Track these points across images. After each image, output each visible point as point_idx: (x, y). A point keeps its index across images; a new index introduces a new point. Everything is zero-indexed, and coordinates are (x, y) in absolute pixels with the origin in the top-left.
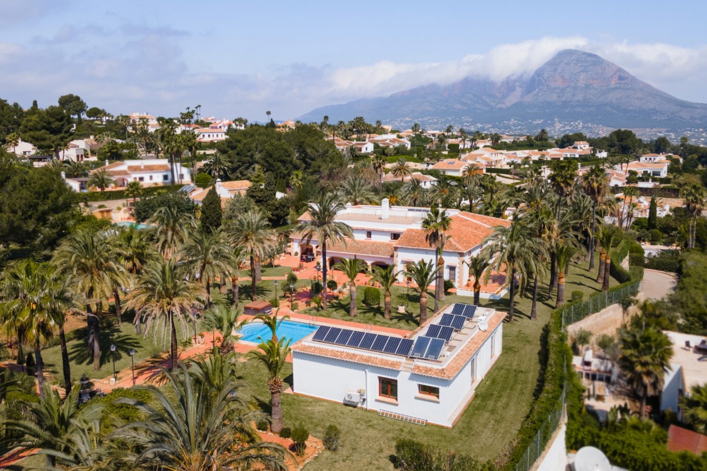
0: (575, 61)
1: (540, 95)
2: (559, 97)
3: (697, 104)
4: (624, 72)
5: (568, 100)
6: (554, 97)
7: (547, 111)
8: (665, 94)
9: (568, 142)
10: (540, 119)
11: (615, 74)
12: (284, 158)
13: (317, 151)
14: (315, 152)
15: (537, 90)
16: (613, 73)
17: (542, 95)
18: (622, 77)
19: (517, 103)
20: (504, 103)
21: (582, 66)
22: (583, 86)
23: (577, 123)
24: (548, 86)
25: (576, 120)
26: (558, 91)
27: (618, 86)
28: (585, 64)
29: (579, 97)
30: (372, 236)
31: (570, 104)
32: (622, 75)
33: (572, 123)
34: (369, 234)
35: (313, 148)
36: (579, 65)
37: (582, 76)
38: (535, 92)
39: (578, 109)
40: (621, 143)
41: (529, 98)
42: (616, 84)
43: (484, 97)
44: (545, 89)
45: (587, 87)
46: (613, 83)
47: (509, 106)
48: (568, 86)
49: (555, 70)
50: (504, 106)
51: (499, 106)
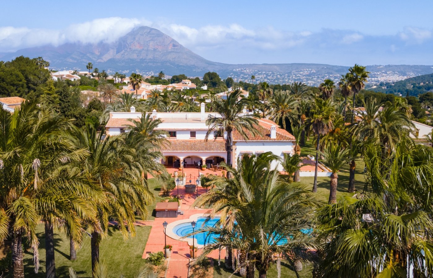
0: (146, 34)
1: (126, 54)
2: (138, 56)
3: (216, 63)
4: (176, 42)
5: (144, 58)
6: (134, 56)
7: (131, 65)
8: (199, 56)
9: (177, 80)
10: (127, 70)
11: (171, 43)
12: (16, 82)
13: (40, 78)
14: (37, 79)
15: (123, 51)
16: (169, 42)
17: (127, 55)
18: (175, 45)
19: (110, 59)
20: (102, 59)
21: (150, 37)
22: (152, 49)
23: (150, 73)
24: (130, 48)
25: (150, 71)
26: (137, 52)
27: (173, 50)
28: (153, 36)
29: (150, 56)
30: (197, 135)
31: (145, 60)
32: (175, 43)
33: (147, 73)
34: (193, 134)
35: (35, 75)
36: (149, 36)
37: (151, 43)
38: (122, 52)
39: (150, 64)
40: (212, 81)
41: (118, 56)
42: (172, 49)
43: (88, 55)
44: (129, 50)
45: (155, 50)
46: (170, 48)
47: (106, 61)
48: (143, 49)
49: (134, 38)
50: (102, 61)
51: (99, 61)
